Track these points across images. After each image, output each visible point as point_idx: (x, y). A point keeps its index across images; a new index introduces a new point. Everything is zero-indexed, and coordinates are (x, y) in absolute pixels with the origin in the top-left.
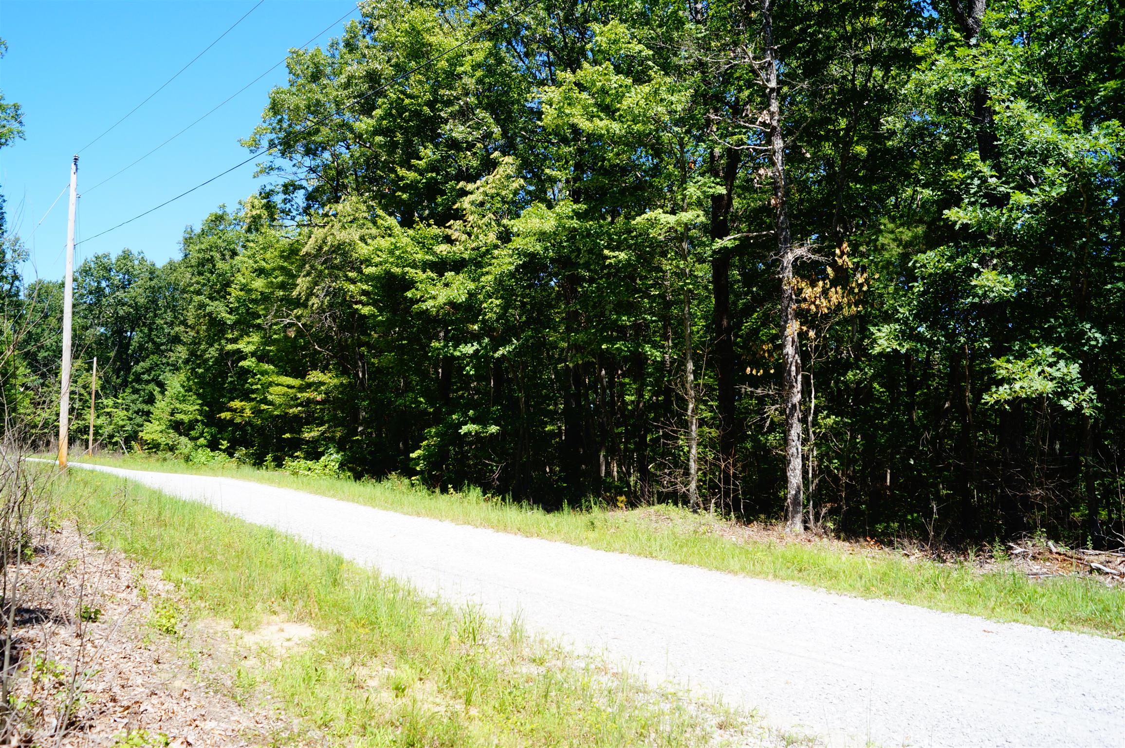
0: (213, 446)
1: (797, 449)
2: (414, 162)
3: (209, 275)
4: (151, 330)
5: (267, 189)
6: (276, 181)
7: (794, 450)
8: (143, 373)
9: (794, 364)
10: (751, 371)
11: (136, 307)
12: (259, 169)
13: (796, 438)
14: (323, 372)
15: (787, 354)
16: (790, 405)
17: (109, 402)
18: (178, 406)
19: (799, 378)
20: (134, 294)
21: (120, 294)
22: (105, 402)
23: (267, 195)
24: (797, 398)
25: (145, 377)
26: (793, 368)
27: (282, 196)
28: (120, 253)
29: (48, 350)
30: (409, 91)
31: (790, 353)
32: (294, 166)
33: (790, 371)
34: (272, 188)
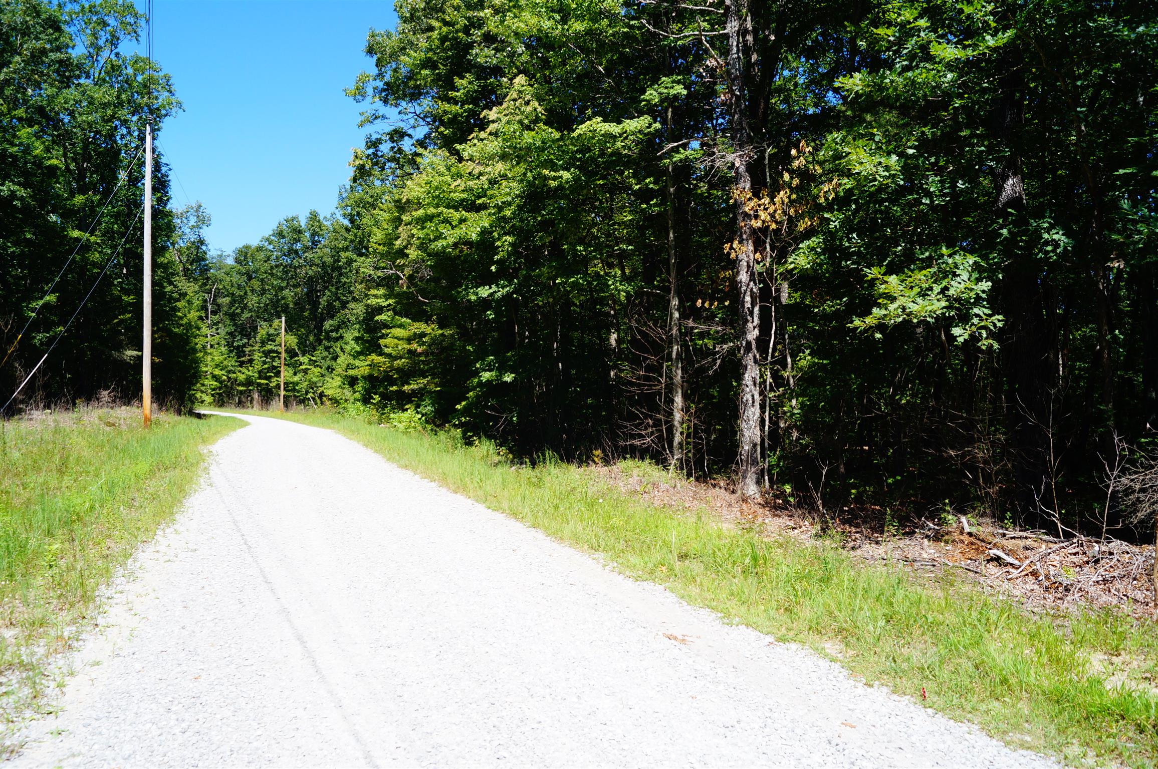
0: (366, 400)
1: (753, 396)
2: (452, 94)
3: (355, 231)
4: (337, 289)
5: (374, 138)
6: (380, 129)
7: (749, 396)
8: (332, 331)
9: (748, 293)
10: (703, 303)
11: (324, 266)
12: (363, 118)
13: (750, 383)
14: (427, 323)
15: (741, 282)
16: (744, 343)
17: (304, 359)
18: (352, 361)
19: (756, 310)
20: (321, 254)
21: (309, 255)
22: (302, 359)
23: (374, 144)
24: (753, 334)
25: (334, 334)
26: (748, 299)
27: (389, 145)
28: (308, 215)
29: (250, 311)
30: (448, 19)
31: (743, 280)
32: (400, 113)
33: (743, 302)
34: (379, 137)
